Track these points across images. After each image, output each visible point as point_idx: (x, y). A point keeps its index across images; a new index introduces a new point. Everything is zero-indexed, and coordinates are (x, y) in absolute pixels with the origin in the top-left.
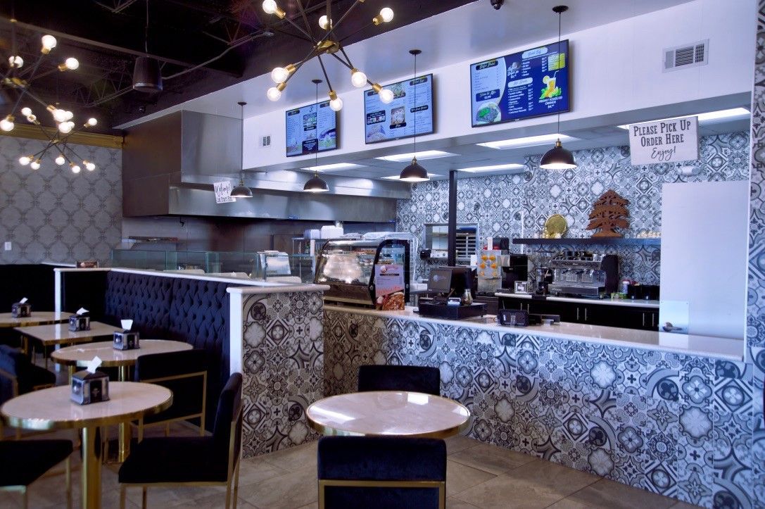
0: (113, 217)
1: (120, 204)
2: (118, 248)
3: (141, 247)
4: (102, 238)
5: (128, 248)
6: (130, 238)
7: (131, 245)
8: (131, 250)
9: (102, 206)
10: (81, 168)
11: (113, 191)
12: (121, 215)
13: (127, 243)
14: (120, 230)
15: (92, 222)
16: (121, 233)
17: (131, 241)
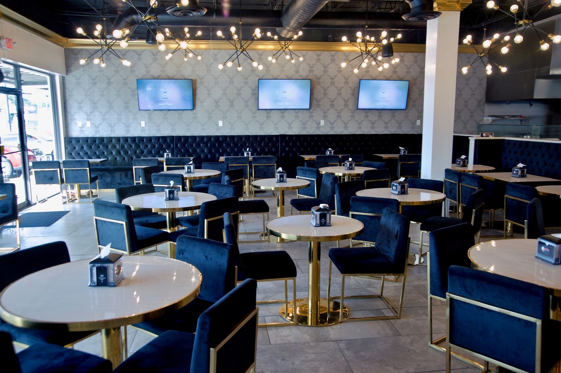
0: (479, 102)
1: (484, 93)
2: (481, 123)
3: (495, 123)
4: (472, 116)
5: (487, 124)
6: (489, 116)
7: (490, 122)
8: (490, 125)
9: (473, 95)
10: (461, 69)
11: (480, 84)
12: (484, 100)
13: (488, 120)
14: (483, 111)
15: (466, 106)
16: (484, 113)
17: (490, 118)
